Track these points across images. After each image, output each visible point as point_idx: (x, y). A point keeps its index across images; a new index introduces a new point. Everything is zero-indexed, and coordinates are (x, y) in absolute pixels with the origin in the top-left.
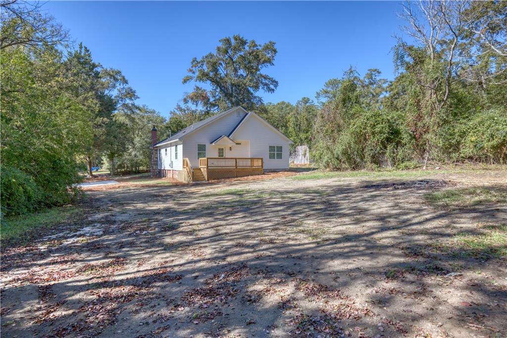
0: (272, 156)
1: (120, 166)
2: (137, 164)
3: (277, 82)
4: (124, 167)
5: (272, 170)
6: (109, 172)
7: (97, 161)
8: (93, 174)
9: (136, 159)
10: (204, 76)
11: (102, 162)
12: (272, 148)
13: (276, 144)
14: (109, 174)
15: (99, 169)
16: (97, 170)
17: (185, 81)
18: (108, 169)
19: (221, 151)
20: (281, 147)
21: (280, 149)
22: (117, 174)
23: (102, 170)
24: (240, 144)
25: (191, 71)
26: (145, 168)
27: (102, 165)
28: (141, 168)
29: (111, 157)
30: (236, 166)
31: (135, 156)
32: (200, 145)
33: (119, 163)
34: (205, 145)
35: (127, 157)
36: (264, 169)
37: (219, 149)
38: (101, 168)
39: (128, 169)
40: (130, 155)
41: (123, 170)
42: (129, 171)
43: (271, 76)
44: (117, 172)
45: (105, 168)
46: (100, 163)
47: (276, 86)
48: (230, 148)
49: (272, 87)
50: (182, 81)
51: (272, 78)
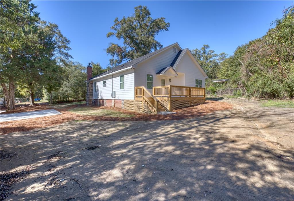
1: (56, 98)
2: (68, 96)
4: (58, 98)
6: (48, 102)
7: (39, 95)
8: (35, 102)
9: (67, 93)
11: (43, 95)
12: (197, 81)
13: (199, 78)
14: (48, 103)
15: (40, 99)
16: (39, 100)
18: (47, 99)
19: (163, 82)
20: (201, 81)
22: (54, 103)
23: (43, 100)
24: (176, 77)
25: (113, 28)
26: (72, 99)
27: (42, 97)
28: (70, 99)
29: (49, 90)
31: (66, 91)
33: (55, 95)
35: (60, 91)
37: (162, 80)
38: (42, 99)
39: (61, 100)
40: (63, 90)
41: (58, 100)
42: (62, 101)
44: (54, 102)
45: (45, 99)
46: (42, 96)
50: (107, 35)
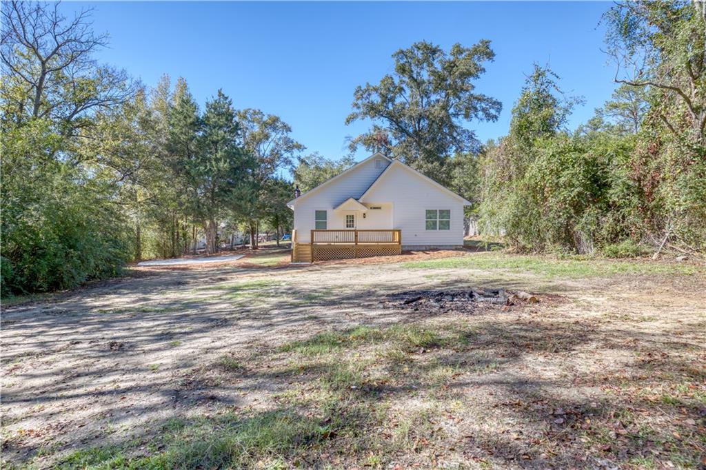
0: (431, 226)
3: (500, 104)
5: (432, 247)
10: (373, 110)
12: (430, 214)
13: (437, 207)
17: (349, 121)
19: (350, 220)
20: (448, 212)
21: (446, 213)
24: (380, 208)
30: (356, 242)
32: (320, 212)
34: (326, 212)
36: (402, 246)
37: (347, 216)
43: (488, 95)
47: (499, 110)
48: (364, 214)
49: (493, 112)
50: (345, 121)
51: (491, 98)
